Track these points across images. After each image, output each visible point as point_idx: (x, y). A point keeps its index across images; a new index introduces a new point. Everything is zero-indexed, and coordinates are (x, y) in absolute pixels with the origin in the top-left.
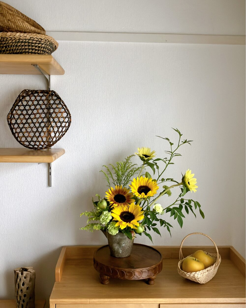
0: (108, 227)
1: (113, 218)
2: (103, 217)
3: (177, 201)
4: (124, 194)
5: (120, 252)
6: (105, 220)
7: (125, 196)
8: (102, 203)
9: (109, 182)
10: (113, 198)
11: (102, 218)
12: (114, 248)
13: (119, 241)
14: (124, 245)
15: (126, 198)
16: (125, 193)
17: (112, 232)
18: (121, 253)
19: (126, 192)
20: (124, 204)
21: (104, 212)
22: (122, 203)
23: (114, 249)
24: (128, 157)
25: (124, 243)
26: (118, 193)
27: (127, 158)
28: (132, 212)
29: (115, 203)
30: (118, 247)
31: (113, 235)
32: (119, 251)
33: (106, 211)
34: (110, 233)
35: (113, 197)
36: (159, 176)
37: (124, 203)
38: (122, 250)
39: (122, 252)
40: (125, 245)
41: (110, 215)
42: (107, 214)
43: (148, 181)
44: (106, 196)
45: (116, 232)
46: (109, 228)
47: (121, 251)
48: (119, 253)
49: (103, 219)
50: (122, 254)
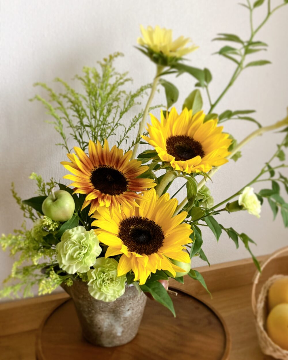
0: (91, 281)
1: (104, 247)
2: (70, 252)
3: (263, 172)
4: (117, 166)
5: (116, 333)
6: (80, 260)
7: (122, 170)
8: (60, 201)
9: (62, 134)
10: (89, 181)
11: (67, 256)
12: (99, 326)
13: (117, 307)
14: (128, 314)
15: (126, 176)
16: (119, 162)
17: (102, 294)
18: (119, 334)
19: (121, 161)
20: (127, 198)
21: (70, 231)
22: (119, 194)
23: (99, 328)
24: (105, 60)
25: (131, 307)
26: (100, 165)
27: (103, 62)
28: (149, 217)
29: (103, 198)
30: (113, 322)
31: (107, 301)
32: (114, 332)
33: (75, 229)
34: (97, 297)
35: (88, 177)
36: (213, 106)
37: (124, 193)
38: (124, 327)
39: (123, 332)
40: (132, 313)
41: (94, 239)
42: (85, 239)
43: (191, 122)
44: (68, 177)
45: (118, 291)
46: (92, 283)
47: (119, 331)
48: (115, 337)
49: (72, 258)
50: (122, 336)
